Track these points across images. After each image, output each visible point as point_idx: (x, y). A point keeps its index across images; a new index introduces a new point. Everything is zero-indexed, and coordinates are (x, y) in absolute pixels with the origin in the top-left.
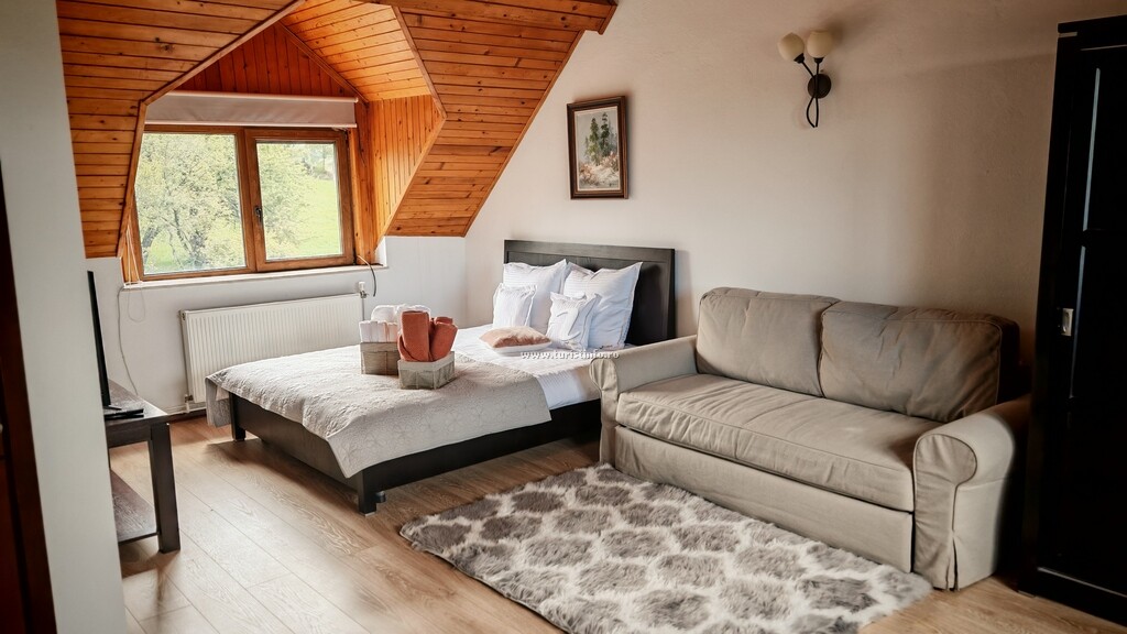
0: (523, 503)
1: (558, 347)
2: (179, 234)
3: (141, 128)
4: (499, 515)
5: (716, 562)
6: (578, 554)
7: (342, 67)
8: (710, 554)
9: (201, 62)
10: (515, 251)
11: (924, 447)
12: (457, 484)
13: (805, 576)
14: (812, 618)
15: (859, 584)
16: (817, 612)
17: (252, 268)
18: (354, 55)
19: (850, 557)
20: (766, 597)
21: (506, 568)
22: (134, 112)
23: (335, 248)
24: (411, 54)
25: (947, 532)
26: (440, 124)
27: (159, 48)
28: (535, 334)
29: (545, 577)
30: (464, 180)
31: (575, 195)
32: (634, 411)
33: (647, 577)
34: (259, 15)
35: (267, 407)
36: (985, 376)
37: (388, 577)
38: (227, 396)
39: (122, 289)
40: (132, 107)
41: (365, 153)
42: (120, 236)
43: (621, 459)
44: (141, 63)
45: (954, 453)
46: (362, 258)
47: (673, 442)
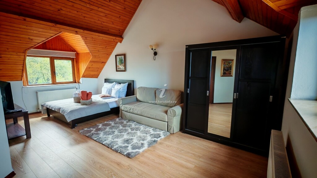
0: (103, 125)
1: (113, 97)
2: (44, 78)
3: (26, 56)
4: (99, 127)
5: (136, 133)
6: (112, 133)
7: (72, 46)
8: (136, 131)
9: (39, 43)
10: (107, 81)
11: (169, 111)
12: (92, 123)
13: (151, 134)
14: (150, 140)
15: (159, 134)
16: (151, 139)
17: (53, 83)
18: (74, 44)
19: (158, 130)
20: (144, 137)
21: (98, 137)
22: (24, 52)
23: (72, 80)
24: (85, 44)
25: (172, 124)
26: (91, 57)
27: (30, 40)
28: (109, 95)
29: (105, 138)
30: (97, 68)
31: (117, 71)
32: (125, 108)
33: (124, 136)
34: (52, 35)
35: (53, 110)
36: (179, 100)
37: (75, 140)
38: (46, 108)
39: (23, 87)
40: (24, 51)
41: (77, 62)
42: (22, 77)
43: (123, 116)
44: (26, 42)
45: (173, 112)
46: (77, 82)
47: (131, 113)
